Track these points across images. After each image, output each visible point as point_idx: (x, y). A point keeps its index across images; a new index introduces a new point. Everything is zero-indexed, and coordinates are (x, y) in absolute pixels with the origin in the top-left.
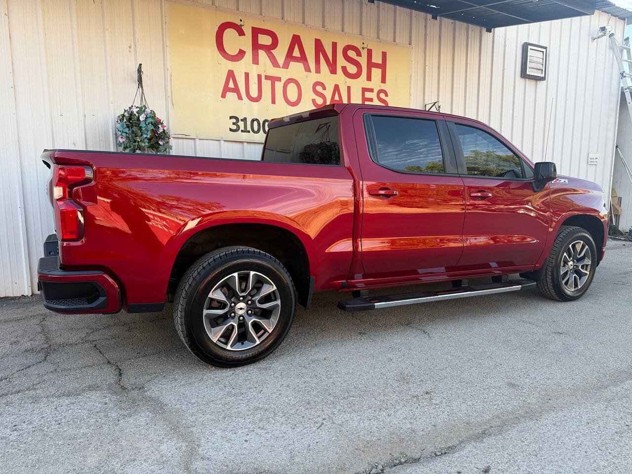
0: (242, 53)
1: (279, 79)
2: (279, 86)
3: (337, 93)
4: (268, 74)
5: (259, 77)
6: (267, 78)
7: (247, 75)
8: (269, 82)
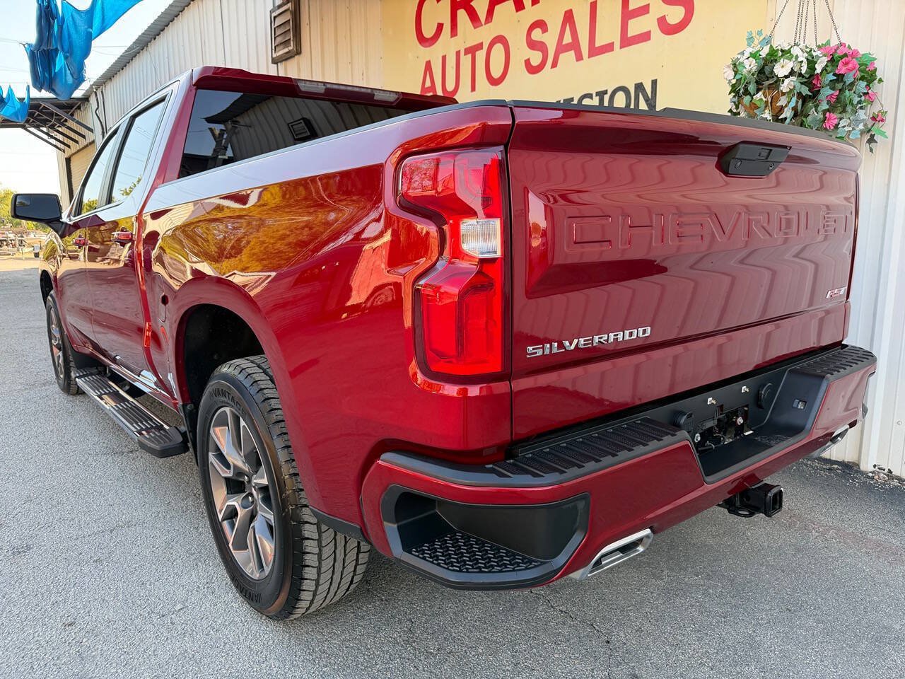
0: (440, 26)
1: (480, 46)
2: (480, 56)
3: (568, 28)
4: (468, 45)
5: (458, 53)
6: (467, 51)
7: (444, 58)
8: (470, 56)
